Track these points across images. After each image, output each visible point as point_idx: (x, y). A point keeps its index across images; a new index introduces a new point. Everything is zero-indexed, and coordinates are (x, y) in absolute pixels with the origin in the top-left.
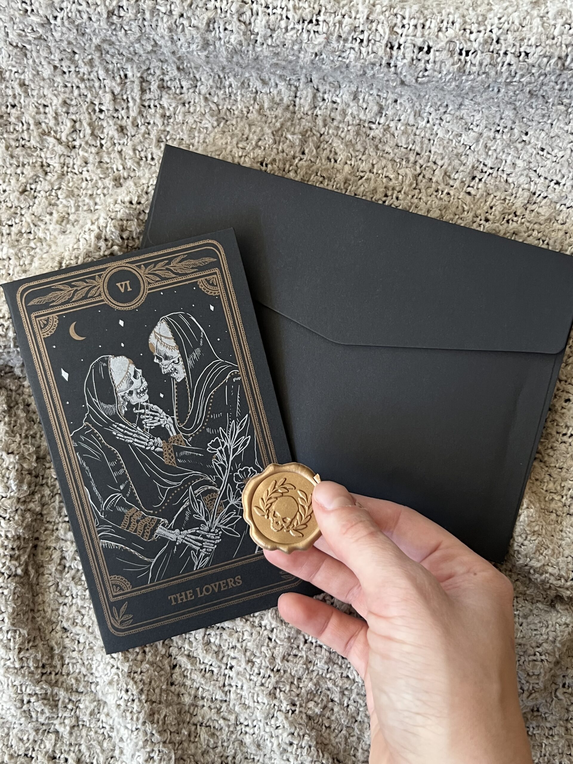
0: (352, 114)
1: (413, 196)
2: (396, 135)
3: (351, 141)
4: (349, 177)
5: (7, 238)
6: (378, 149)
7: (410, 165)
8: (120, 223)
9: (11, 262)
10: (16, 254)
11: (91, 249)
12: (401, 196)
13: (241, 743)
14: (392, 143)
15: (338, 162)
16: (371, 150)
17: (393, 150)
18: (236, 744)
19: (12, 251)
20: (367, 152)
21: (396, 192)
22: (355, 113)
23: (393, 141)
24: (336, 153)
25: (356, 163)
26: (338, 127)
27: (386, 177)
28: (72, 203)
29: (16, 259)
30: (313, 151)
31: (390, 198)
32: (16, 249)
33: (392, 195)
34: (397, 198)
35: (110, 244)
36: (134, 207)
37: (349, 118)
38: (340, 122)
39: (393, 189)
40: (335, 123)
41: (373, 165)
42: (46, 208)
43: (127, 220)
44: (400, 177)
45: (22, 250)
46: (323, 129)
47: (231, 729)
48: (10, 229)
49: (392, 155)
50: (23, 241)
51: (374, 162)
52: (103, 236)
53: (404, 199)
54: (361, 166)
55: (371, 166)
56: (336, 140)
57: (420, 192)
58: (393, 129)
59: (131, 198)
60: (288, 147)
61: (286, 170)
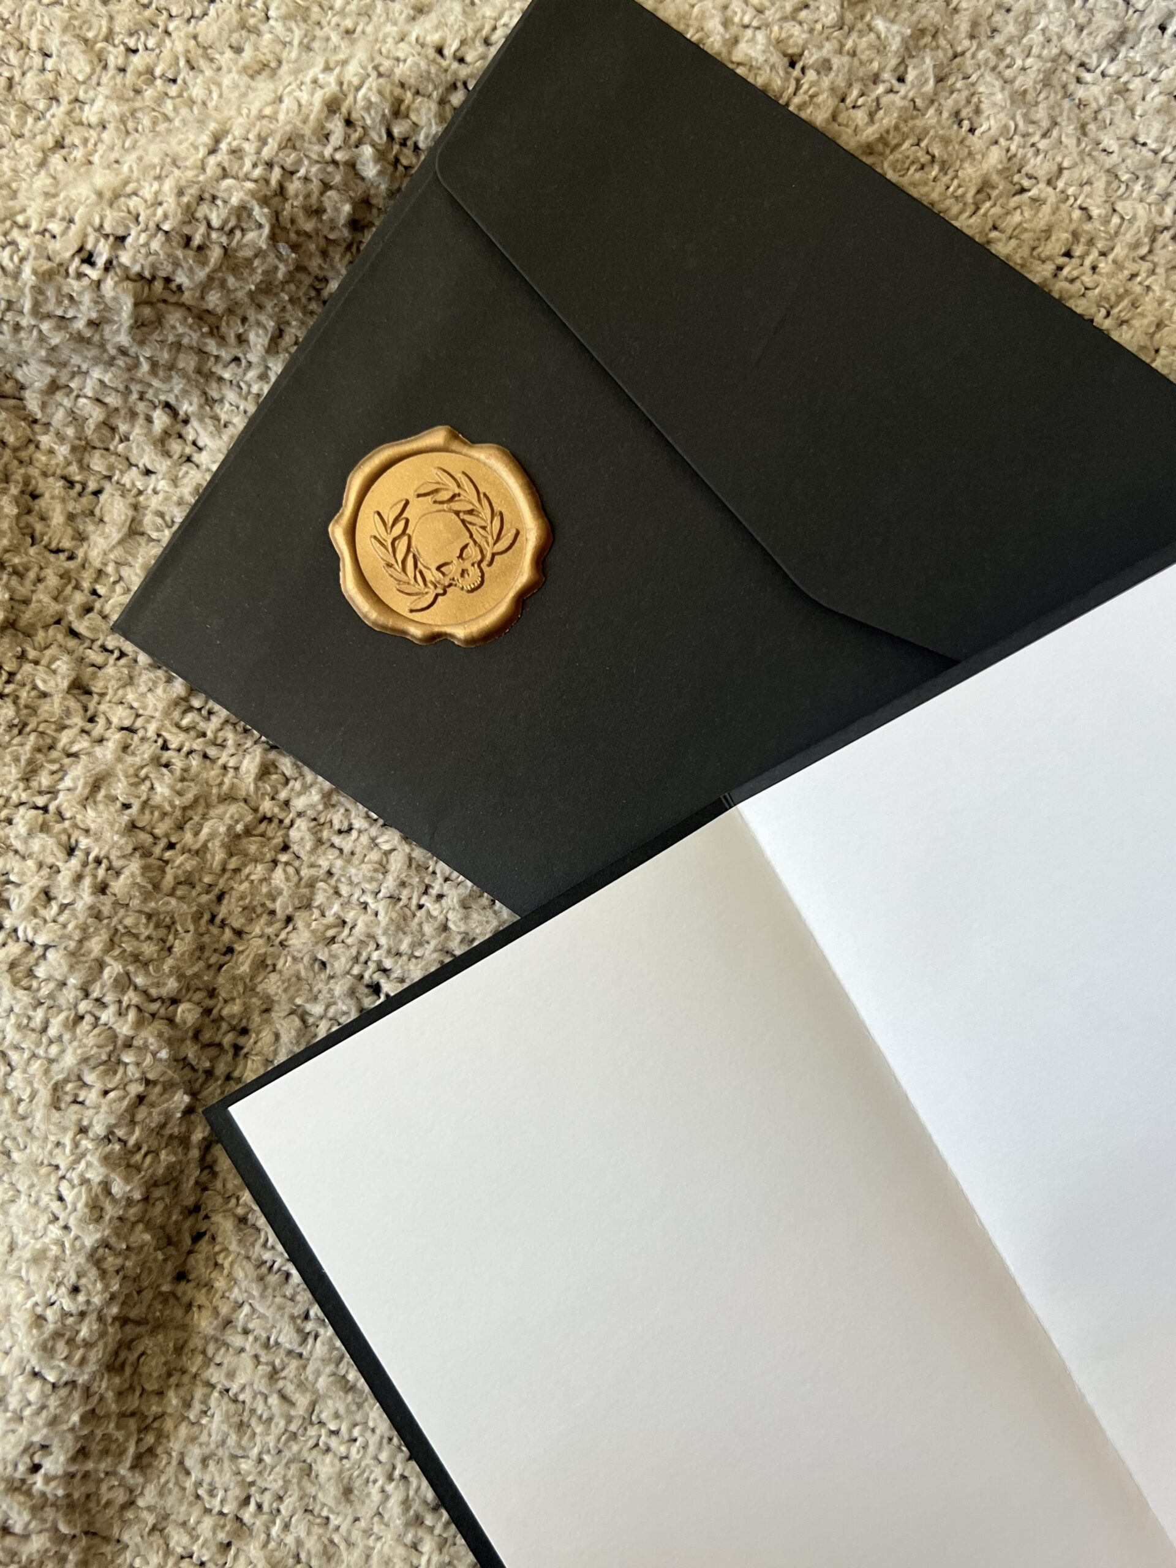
0: (1043, 30)
1: (1133, 276)
2: (1139, 112)
3: (1025, 92)
4: (995, 178)
5: (114, 77)
6: (1085, 134)
7: (1152, 198)
8: (398, 91)
9: (105, 136)
10: (123, 120)
11: (307, 131)
12: (1104, 266)
13: (308, 1470)
14: (1123, 127)
15: (977, 133)
16: (1068, 131)
17: (1122, 146)
18: (294, 1468)
19: (114, 108)
20: (1055, 133)
21: (1095, 253)
22: (1054, 28)
23: (1129, 124)
24: (978, 111)
25: (1021, 151)
26: (1002, 51)
27: (1081, 208)
28: (298, 34)
29: (117, 129)
30: (927, 81)
31: (1075, 261)
32: (125, 108)
33: (1082, 257)
34: (1094, 268)
35: (355, 136)
36: (444, 63)
37: (1035, 37)
38: (1009, 41)
39: (1091, 242)
40: (999, 40)
41: (1061, 170)
42: (231, 32)
43: (417, 93)
44: (1116, 220)
45: (139, 115)
46: (966, 43)
47: (293, 1427)
48: (127, 57)
49: (1115, 158)
50: (149, 93)
51: (1065, 164)
52: (344, 110)
53: (1111, 275)
54: (1032, 161)
55: (1055, 168)
56: (989, 77)
57: (1153, 272)
58: (1135, 97)
59: (444, 39)
60: (871, 46)
61: (849, 101)
